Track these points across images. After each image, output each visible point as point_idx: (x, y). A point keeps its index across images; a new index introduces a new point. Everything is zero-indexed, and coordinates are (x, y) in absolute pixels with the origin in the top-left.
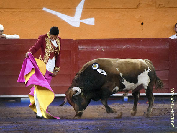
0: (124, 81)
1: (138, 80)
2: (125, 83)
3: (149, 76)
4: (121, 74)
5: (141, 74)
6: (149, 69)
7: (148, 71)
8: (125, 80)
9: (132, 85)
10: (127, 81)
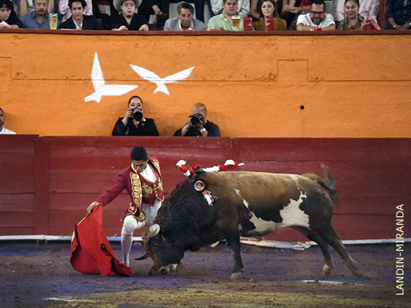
0: (252, 216)
1: (282, 217)
2: (254, 220)
3: (302, 210)
4: (246, 204)
5: (285, 208)
6: (302, 196)
7: (300, 201)
8: (254, 215)
9: (269, 225)
10: (258, 218)
